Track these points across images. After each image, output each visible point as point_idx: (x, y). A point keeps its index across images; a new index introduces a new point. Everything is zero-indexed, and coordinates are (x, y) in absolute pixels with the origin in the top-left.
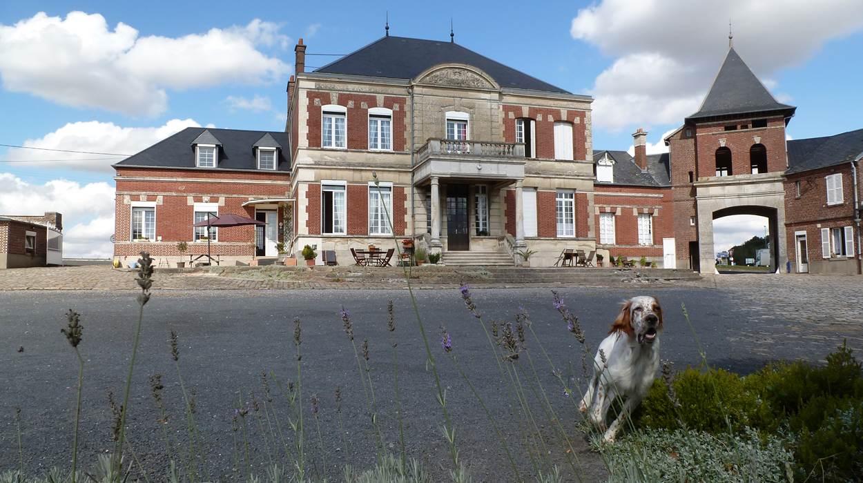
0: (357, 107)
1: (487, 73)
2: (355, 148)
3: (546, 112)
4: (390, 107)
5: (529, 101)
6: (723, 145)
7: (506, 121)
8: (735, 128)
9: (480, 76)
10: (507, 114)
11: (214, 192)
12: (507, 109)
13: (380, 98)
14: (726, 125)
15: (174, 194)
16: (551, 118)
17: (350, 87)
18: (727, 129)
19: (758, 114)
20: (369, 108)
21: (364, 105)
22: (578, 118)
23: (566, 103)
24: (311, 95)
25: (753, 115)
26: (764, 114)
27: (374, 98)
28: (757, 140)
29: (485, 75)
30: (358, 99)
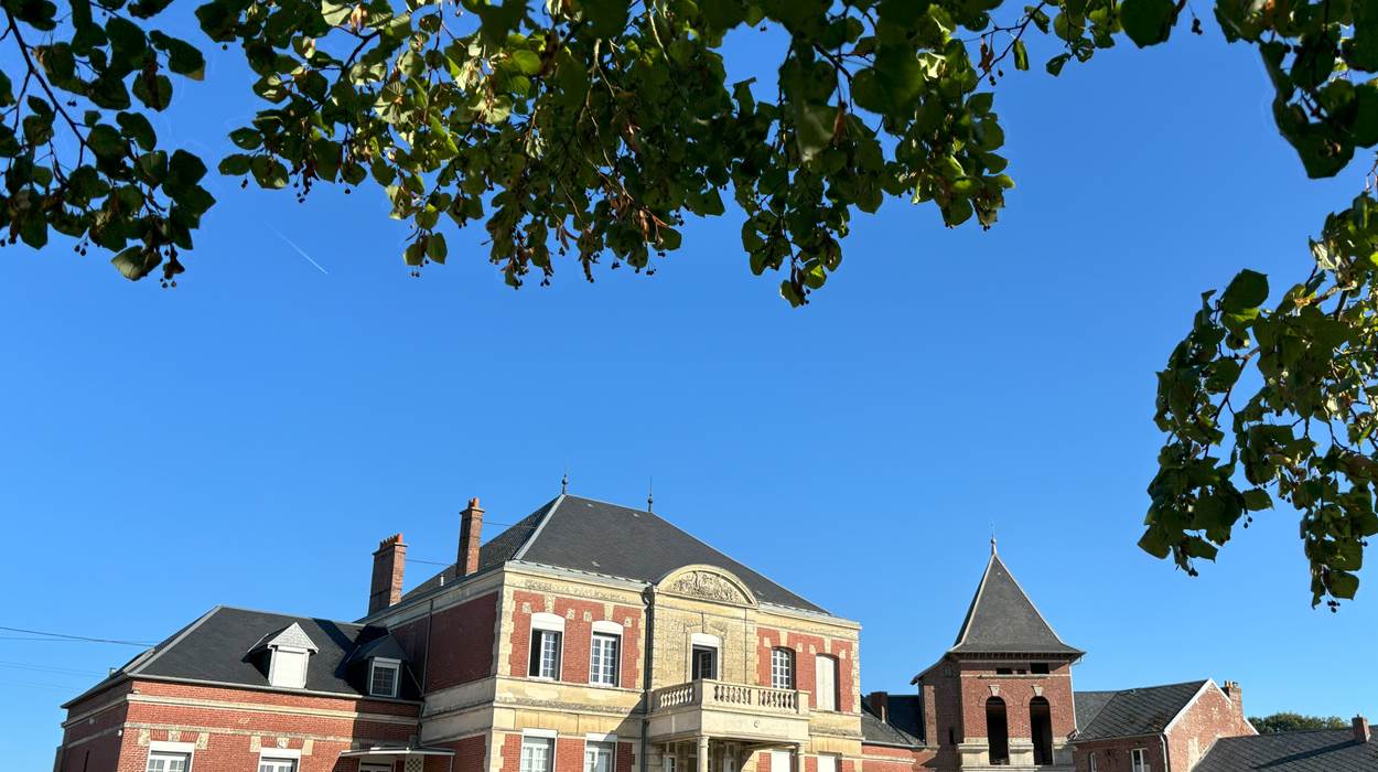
0: (578, 619)
1: (746, 583)
2: (572, 681)
3: (808, 641)
4: (621, 622)
5: (788, 623)
6: (995, 694)
7: (761, 649)
8: (1009, 671)
9: (735, 585)
10: (761, 641)
11: (296, 730)
12: (762, 633)
13: (609, 608)
14: (1000, 667)
15: (229, 731)
16: (813, 651)
17: (572, 588)
18: (1000, 671)
19: (1039, 656)
20: (595, 620)
21: (587, 617)
22: (844, 651)
23: (830, 628)
24: (519, 598)
25: (1032, 656)
26: (1046, 656)
27: (601, 608)
28: (1039, 692)
29: (741, 585)
30: (580, 606)
